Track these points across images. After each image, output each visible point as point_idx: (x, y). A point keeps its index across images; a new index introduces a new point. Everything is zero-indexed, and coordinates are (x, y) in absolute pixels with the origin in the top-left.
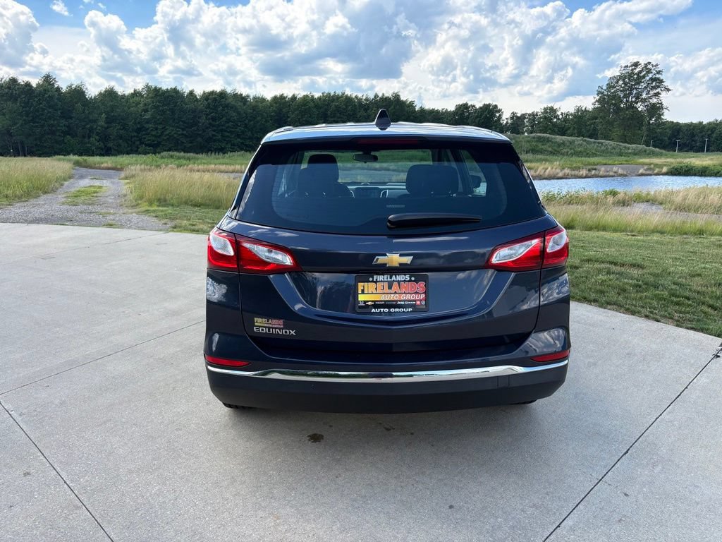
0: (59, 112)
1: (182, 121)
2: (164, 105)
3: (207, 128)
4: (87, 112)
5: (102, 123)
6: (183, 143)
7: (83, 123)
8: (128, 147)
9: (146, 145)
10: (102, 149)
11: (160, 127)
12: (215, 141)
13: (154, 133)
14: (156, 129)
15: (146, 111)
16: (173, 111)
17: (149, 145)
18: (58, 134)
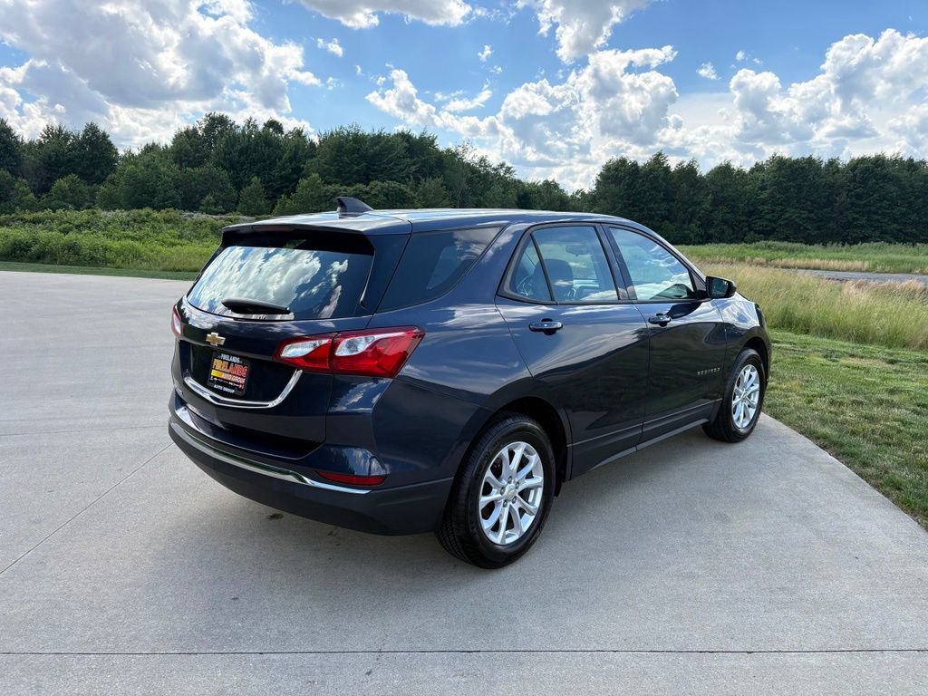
0: (662, 195)
1: (811, 201)
2: (789, 180)
3: (847, 209)
4: (692, 193)
5: (706, 206)
6: (807, 229)
7: (686, 206)
8: (733, 234)
9: (755, 232)
10: (702, 237)
11: (778, 209)
12: (856, 227)
13: (768, 217)
14: (773, 211)
15: (763, 188)
16: (800, 189)
17: (759, 232)
18: (656, 219)
